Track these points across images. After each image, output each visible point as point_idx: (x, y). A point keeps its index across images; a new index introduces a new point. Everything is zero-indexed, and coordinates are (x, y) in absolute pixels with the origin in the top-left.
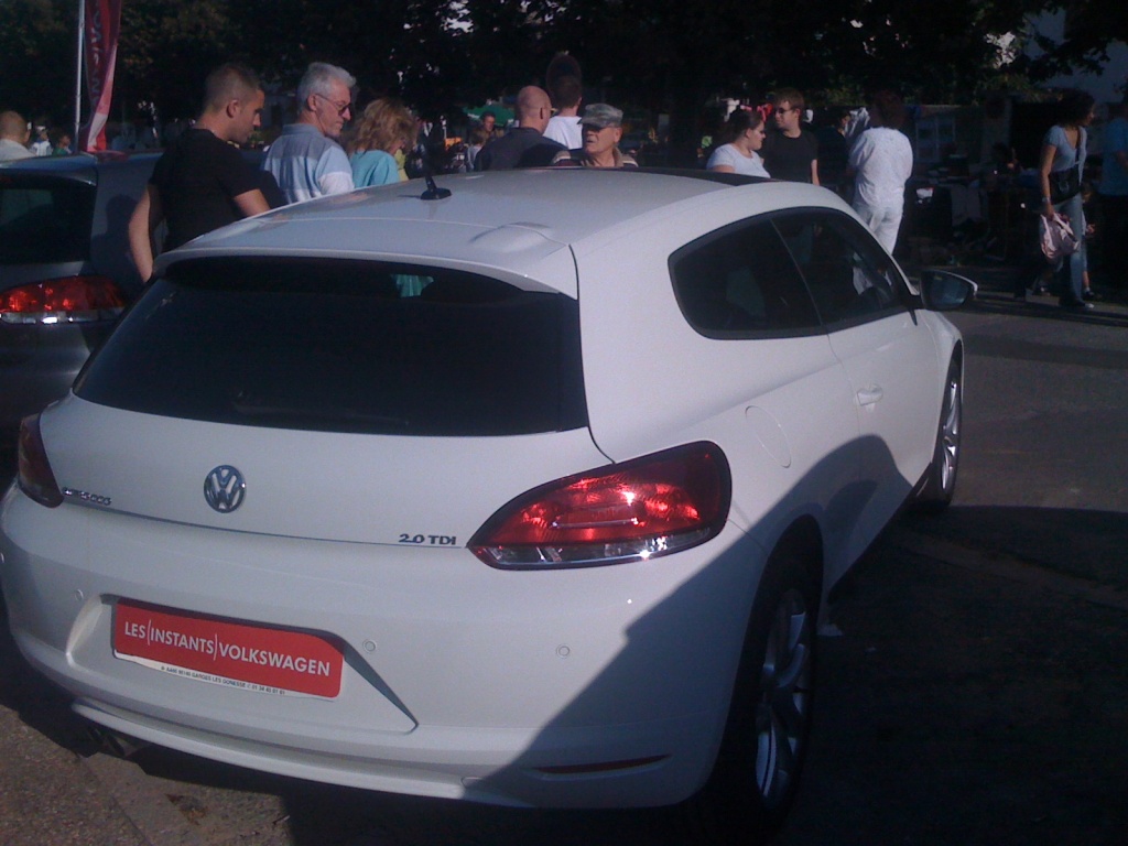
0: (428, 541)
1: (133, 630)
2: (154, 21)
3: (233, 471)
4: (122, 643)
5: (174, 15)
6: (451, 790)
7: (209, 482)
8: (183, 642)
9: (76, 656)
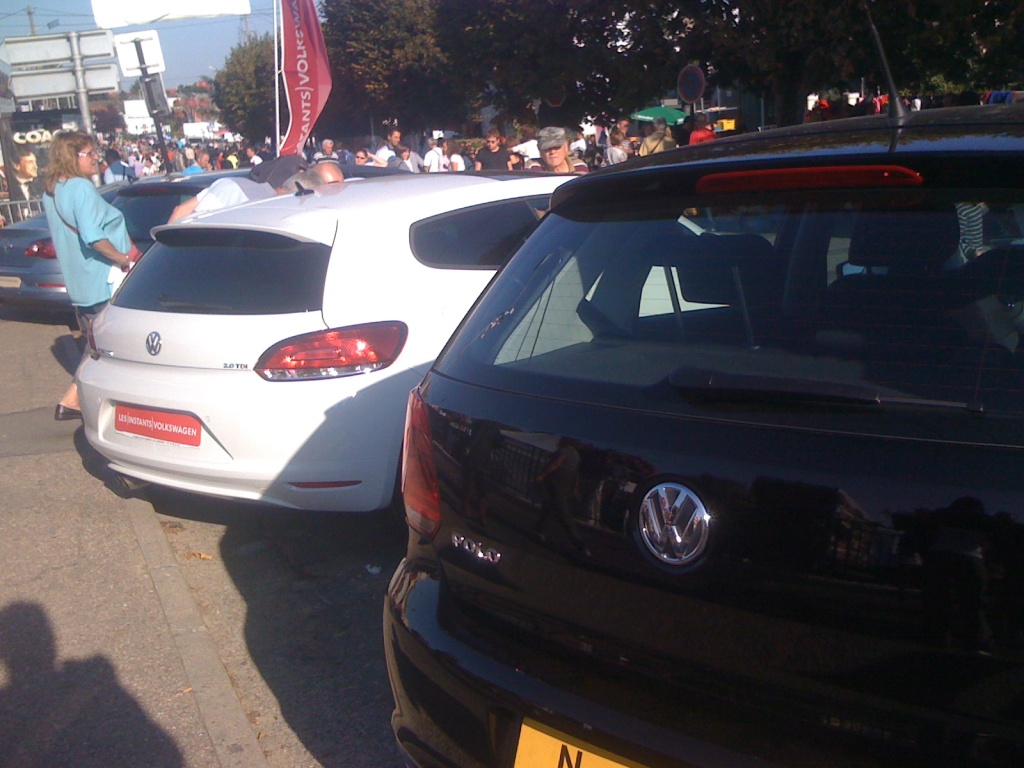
0: (235, 367)
1: (123, 418)
2: (387, 52)
3: (157, 334)
4: (120, 426)
5: (402, 47)
6: (254, 496)
7: (148, 341)
8: (140, 423)
9: (105, 435)
